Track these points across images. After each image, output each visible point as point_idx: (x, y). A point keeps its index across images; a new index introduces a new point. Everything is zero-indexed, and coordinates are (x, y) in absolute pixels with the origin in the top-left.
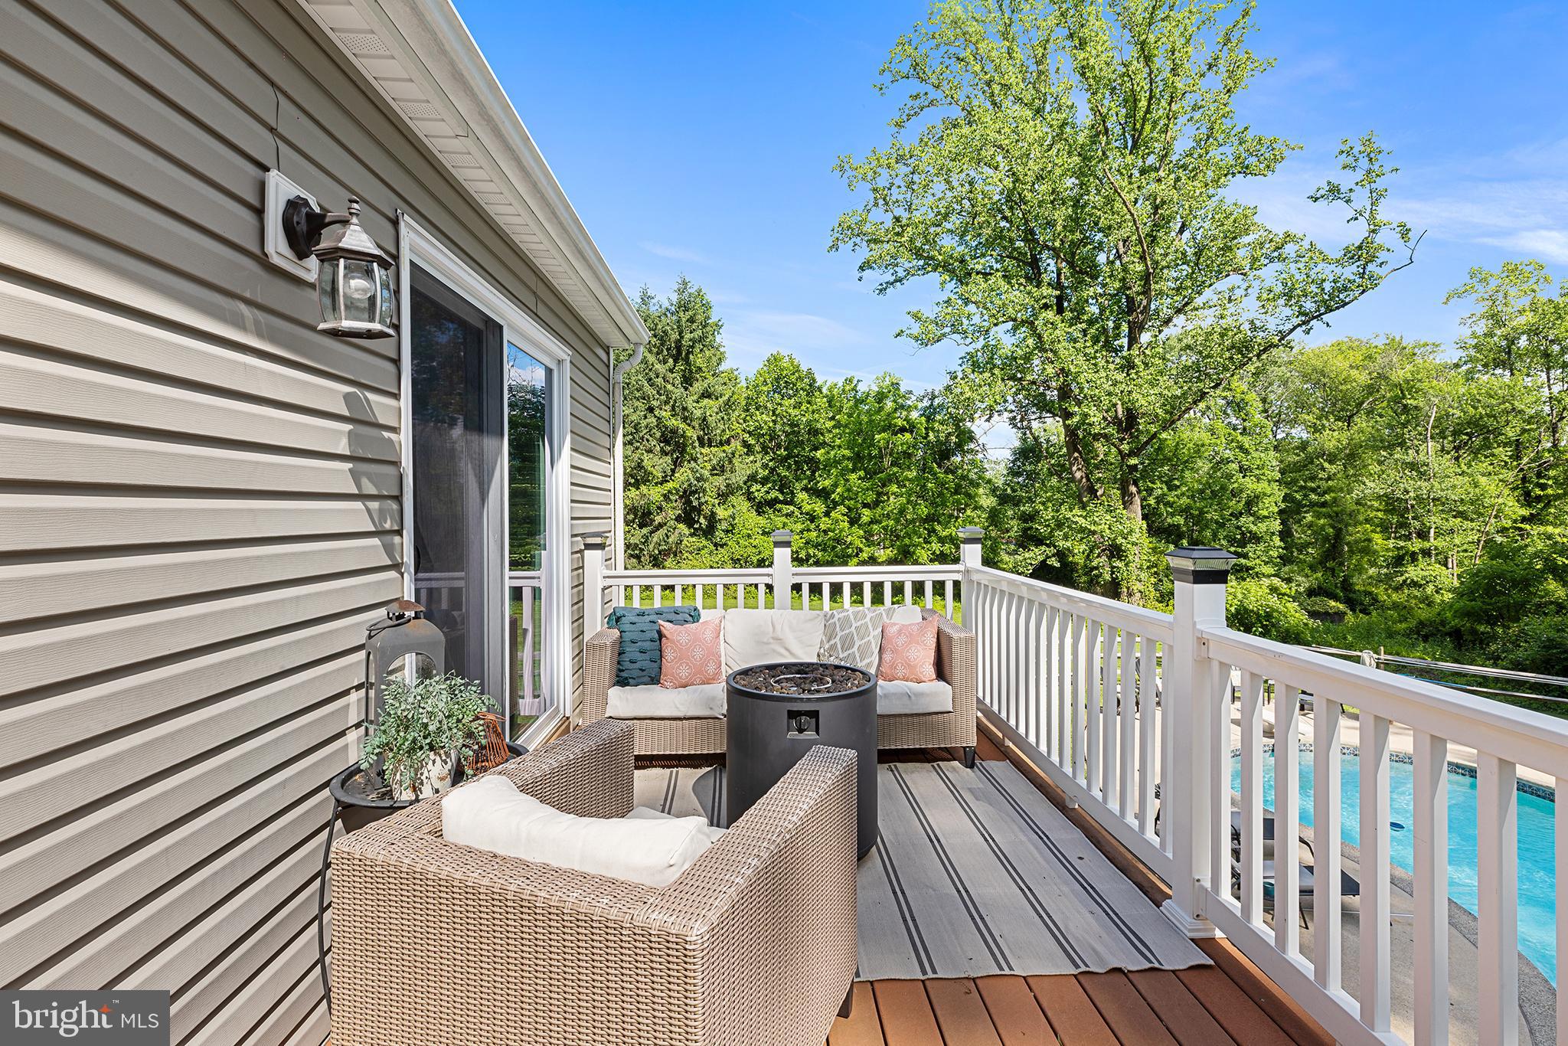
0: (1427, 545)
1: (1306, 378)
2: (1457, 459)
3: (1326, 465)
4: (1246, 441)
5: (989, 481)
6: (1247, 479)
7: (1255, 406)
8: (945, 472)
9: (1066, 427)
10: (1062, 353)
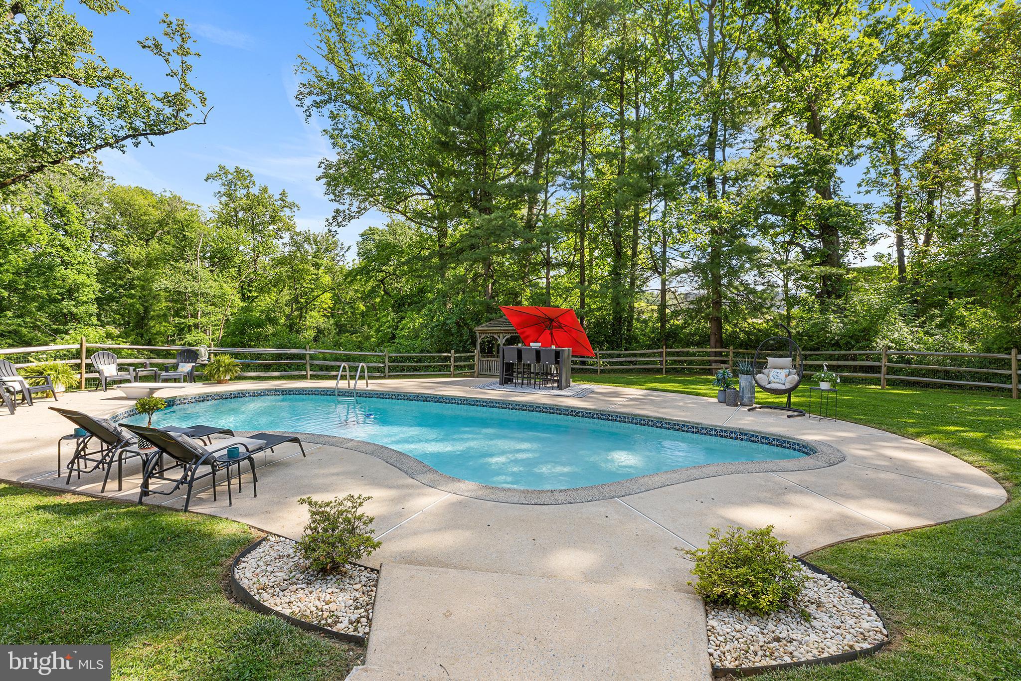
2: (213, 272)
3: (132, 269)
6: (68, 271)
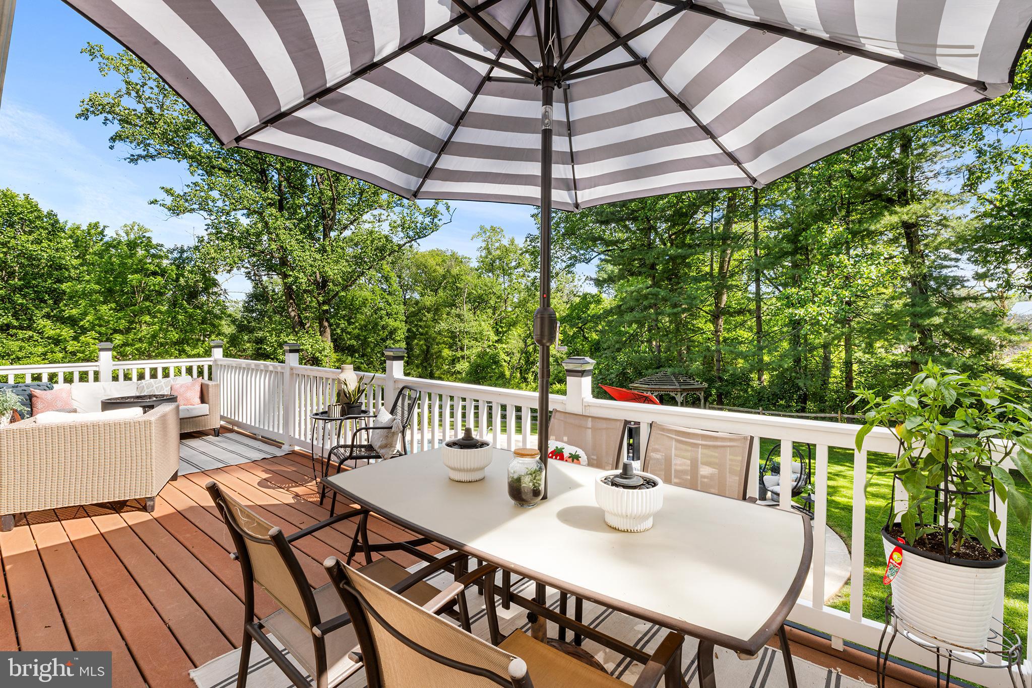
0: (463, 353)
1: (418, 267)
2: (475, 313)
3: (426, 314)
4: (390, 299)
5: (230, 316)
6: (390, 320)
7: (395, 280)
8: (194, 308)
9: (285, 284)
10: (282, 237)
